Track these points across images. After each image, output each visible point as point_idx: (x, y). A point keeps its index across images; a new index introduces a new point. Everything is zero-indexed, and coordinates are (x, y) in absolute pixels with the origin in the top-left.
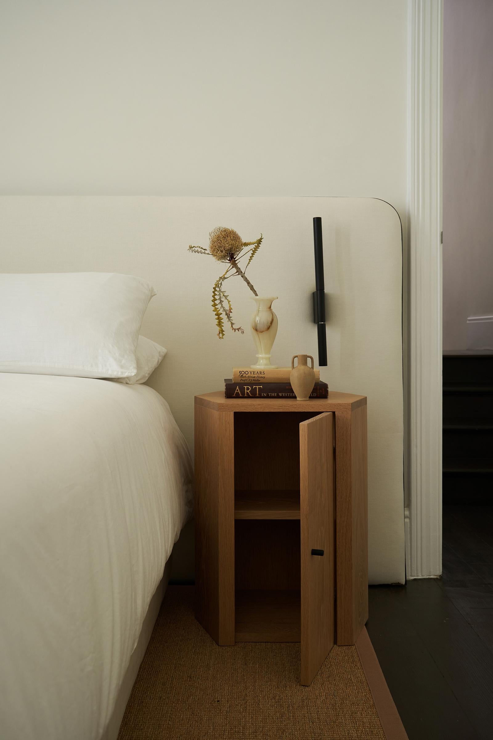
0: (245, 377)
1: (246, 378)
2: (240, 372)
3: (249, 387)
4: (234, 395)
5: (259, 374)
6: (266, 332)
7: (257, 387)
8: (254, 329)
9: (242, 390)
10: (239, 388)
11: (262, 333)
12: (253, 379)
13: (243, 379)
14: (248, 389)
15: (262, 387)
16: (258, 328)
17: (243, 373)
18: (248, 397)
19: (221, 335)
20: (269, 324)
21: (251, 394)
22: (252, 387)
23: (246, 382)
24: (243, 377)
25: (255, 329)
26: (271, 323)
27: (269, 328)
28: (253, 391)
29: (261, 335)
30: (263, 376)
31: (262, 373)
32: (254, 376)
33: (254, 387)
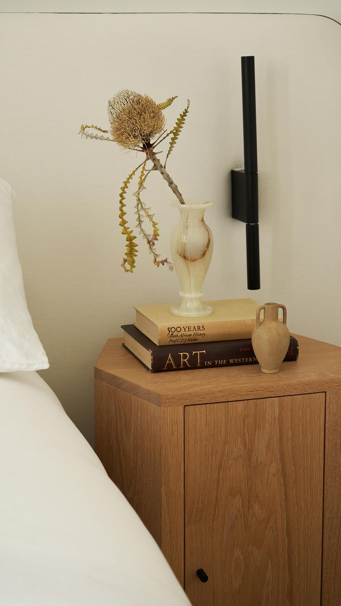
0: (177, 336)
1: (178, 338)
2: (170, 329)
3: (187, 354)
4: (165, 368)
5: (197, 329)
6: (200, 260)
7: (198, 352)
8: (180, 256)
9: (177, 358)
10: (172, 356)
11: (194, 262)
12: (187, 338)
13: (174, 339)
14: (185, 356)
15: (204, 351)
16: (188, 254)
17: (173, 330)
18: (186, 368)
19: (128, 266)
20: (203, 249)
21: (190, 364)
22: (191, 354)
23: (177, 343)
24: (174, 337)
25: (182, 256)
26: (208, 246)
27: (204, 254)
28: (193, 359)
29: (190, 264)
30: (202, 332)
31: (201, 328)
32: (189, 333)
33: (194, 352)
